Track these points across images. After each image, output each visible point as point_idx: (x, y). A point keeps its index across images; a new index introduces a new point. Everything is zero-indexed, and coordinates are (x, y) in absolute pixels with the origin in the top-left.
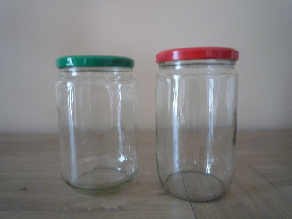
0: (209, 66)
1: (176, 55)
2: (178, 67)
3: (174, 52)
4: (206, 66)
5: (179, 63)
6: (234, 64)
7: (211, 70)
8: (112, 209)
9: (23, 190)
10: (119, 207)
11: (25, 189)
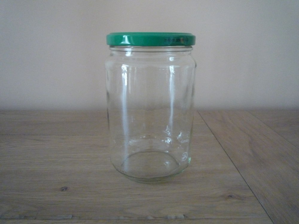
8: (176, 218)
9: (64, 190)
10: (184, 215)
11: (66, 189)
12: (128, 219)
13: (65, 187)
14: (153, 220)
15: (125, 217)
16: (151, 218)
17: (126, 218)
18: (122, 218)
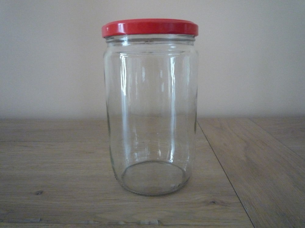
0: (170, 42)
1: (121, 28)
2: (125, 44)
3: (119, 24)
4: (166, 42)
5: (125, 38)
6: (194, 40)
7: (173, 47)
8: (150, 224)
9: (39, 194)
10: (159, 221)
11: (41, 192)
12: (98, 224)
13: (40, 191)
14: (124, 225)
15: (95, 221)
16: (122, 223)
17: (97, 223)
18: (92, 222)
